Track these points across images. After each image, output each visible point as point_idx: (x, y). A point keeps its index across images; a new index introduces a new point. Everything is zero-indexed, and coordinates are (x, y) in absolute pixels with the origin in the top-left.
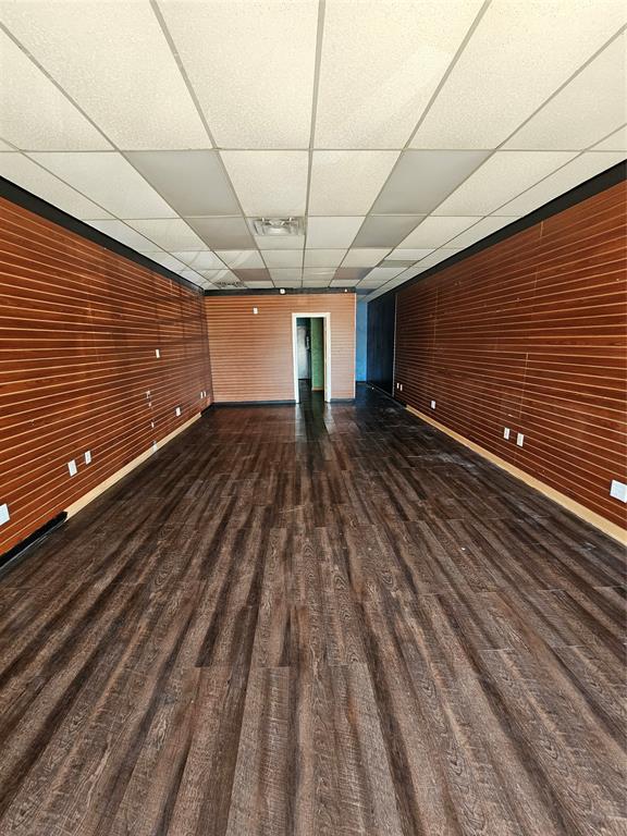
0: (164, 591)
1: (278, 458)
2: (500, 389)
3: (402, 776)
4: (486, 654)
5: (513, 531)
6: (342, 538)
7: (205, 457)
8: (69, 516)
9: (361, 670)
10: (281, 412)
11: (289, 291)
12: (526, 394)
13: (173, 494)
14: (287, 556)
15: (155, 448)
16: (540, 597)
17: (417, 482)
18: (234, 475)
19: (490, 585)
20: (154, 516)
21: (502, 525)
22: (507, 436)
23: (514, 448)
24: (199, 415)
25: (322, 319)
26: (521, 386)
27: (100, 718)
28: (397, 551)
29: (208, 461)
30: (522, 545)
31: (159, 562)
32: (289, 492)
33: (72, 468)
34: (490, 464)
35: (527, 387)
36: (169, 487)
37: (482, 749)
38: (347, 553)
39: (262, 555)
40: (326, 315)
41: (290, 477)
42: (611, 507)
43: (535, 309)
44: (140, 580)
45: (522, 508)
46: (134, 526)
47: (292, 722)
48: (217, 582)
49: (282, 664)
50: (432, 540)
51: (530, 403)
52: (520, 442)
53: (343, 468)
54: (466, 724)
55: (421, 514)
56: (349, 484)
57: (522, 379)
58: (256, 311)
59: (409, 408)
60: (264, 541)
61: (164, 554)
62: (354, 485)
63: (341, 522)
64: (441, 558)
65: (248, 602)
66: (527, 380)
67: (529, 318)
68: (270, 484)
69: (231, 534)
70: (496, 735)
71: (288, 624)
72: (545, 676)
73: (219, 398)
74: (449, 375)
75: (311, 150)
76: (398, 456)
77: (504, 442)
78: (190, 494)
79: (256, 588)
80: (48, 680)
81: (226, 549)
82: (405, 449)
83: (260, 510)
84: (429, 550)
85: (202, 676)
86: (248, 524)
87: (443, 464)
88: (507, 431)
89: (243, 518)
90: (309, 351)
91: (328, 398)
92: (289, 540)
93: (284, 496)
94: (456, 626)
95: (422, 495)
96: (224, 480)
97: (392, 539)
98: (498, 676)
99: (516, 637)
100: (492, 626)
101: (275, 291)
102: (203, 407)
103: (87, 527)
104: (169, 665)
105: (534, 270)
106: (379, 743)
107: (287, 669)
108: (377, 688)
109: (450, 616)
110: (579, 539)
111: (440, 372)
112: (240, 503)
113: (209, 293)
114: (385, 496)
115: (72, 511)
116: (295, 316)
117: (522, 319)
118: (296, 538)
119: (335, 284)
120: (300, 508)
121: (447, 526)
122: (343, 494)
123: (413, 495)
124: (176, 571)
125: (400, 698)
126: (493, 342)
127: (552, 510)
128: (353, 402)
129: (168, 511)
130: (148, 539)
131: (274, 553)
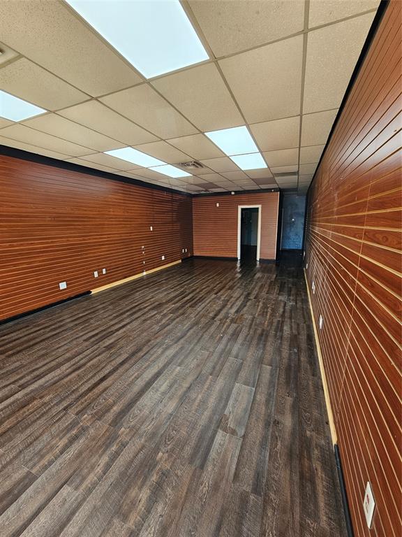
8: (92, 293)
11: (237, 193)
15: (145, 273)
22: (313, 287)
24: (180, 261)
33: (96, 274)
39: (138, 318)
40: (259, 206)
48: (114, 322)
58: (218, 205)
68: (173, 295)
73: (196, 253)
91: (258, 259)
101: (229, 193)
102: (184, 257)
113: (195, 196)
115: (94, 291)
116: (240, 207)
122: (200, 304)
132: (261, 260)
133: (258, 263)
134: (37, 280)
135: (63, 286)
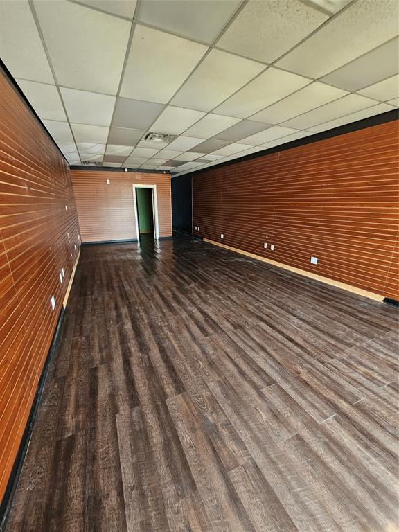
2: (261, 225)
3: (291, 340)
4: (295, 312)
5: (282, 281)
6: (222, 293)
9: (262, 324)
11: (130, 170)
12: (274, 227)
14: (204, 302)
16: (301, 297)
17: (235, 270)
19: (284, 297)
20: (119, 299)
21: (277, 280)
22: (265, 247)
23: (269, 252)
26: (272, 224)
28: (246, 293)
30: (287, 284)
32: (180, 280)
34: (258, 260)
35: (274, 224)
37: (307, 331)
38: (228, 297)
39: (194, 303)
40: (154, 187)
42: (311, 267)
43: (277, 190)
47: (253, 339)
48: (184, 315)
49: (236, 329)
51: (276, 231)
52: (272, 248)
53: (197, 268)
54: (300, 327)
55: (245, 280)
56: (205, 274)
57: (272, 221)
58: (108, 182)
59: (205, 240)
60: (189, 299)
63: (216, 288)
64: (263, 293)
65: (205, 317)
66: (274, 221)
67: (274, 194)
68: (166, 278)
70: (308, 327)
71: (227, 319)
72: (313, 314)
74: (232, 220)
76: (217, 261)
77: (265, 250)
79: (203, 313)
82: (218, 257)
83: (174, 289)
84: (258, 291)
85: (210, 338)
86: (174, 294)
88: (266, 244)
91: (157, 237)
92: (200, 297)
93: (179, 282)
94: (282, 309)
95: (241, 274)
97: (242, 290)
98: (301, 316)
99: (300, 307)
100: (292, 306)
101: (122, 169)
105: (276, 173)
106: (280, 336)
107: (239, 330)
108: (270, 326)
109: (279, 306)
111: (226, 219)
112: (160, 288)
113: (75, 167)
114: (226, 276)
116: (134, 186)
117: (272, 194)
118: (202, 296)
120: (192, 285)
123: (237, 275)
125: (279, 327)
126: (257, 204)
128: (171, 238)
132: (161, 239)
133: (158, 242)
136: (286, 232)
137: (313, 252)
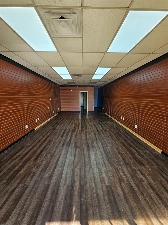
0: (55, 140)
1: (75, 122)
5: (118, 134)
6: (86, 134)
7: (60, 121)
8: (35, 130)
10: (76, 113)
11: (79, 86)
12: (124, 110)
13: (54, 127)
14: (76, 136)
15: (49, 119)
16: (118, 142)
17: (103, 127)
18: (66, 124)
19: (110, 140)
20: (51, 130)
21: (116, 133)
22: (121, 118)
23: (122, 121)
24: (58, 113)
25: (86, 92)
26: (123, 108)
27: (48, 151)
29: (60, 122)
30: (118, 136)
31: (53, 136)
32: (77, 127)
33: (36, 120)
36: (53, 126)
38: (86, 136)
39: (71, 136)
40: (87, 92)
41: (77, 125)
44: (51, 138)
45: (121, 131)
46: (48, 131)
48: (64, 139)
49: (74, 147)
50: (102, 135)
52: (123, 119)
53: (88, 124)
55: (102, 131)
56: (89, 126)
57: (123, 106)
58: (71, 90)
59: (106, 113)
60: (72, 134)
61: (54, 135)
62: (90, 127)
63: (86, 132)
64: (103, 137)
65: (69, 141)
67: (124, 95)
68: (73, 126)
69: (66, 133)
71: (75, 144)
75: (82, 67)
76: (100, 122)
78: (58, 127)
79: (70, 140)
80: (39, 148)
81: (65, 135)
82: (102, 121)
83: (71, 130)
84: (101, 136)
85: (62, 148)
86: (69, 132)
87: (109, 124)
88: (122, 117)
89: (68, 131)
90: (84, 100)
91: (87, 111)
92: (76, 134)
93: (76, 128)
95: (103, 128)
96: (64, 125)
97: (95, 134)
99: (111, 146)
101: (76, 86)
102: (59, 112)
103: (39, 131)
104: (57, 147)
107: (75, 148)
110: (129, 135)
112: (67, 129)
113: (61, 86)
114: (95, 128)
115: (36, 129)
116: (80, 92)
118: (78, 134)
119: (89, 85)
120: (79, 130)
121: (106, 133)
122: (87, 128)
123: (101, 128)
124: (57, 137)
127: (127, 131)
128: (93, 112)
129: (54, 130)
130: (51, 133)
131: (74, 136)
132: (88, 111)
133: (88, 113)
134: (19, 124)
135: (27, 127)
136: (128, 112)
137: (136, 123)
